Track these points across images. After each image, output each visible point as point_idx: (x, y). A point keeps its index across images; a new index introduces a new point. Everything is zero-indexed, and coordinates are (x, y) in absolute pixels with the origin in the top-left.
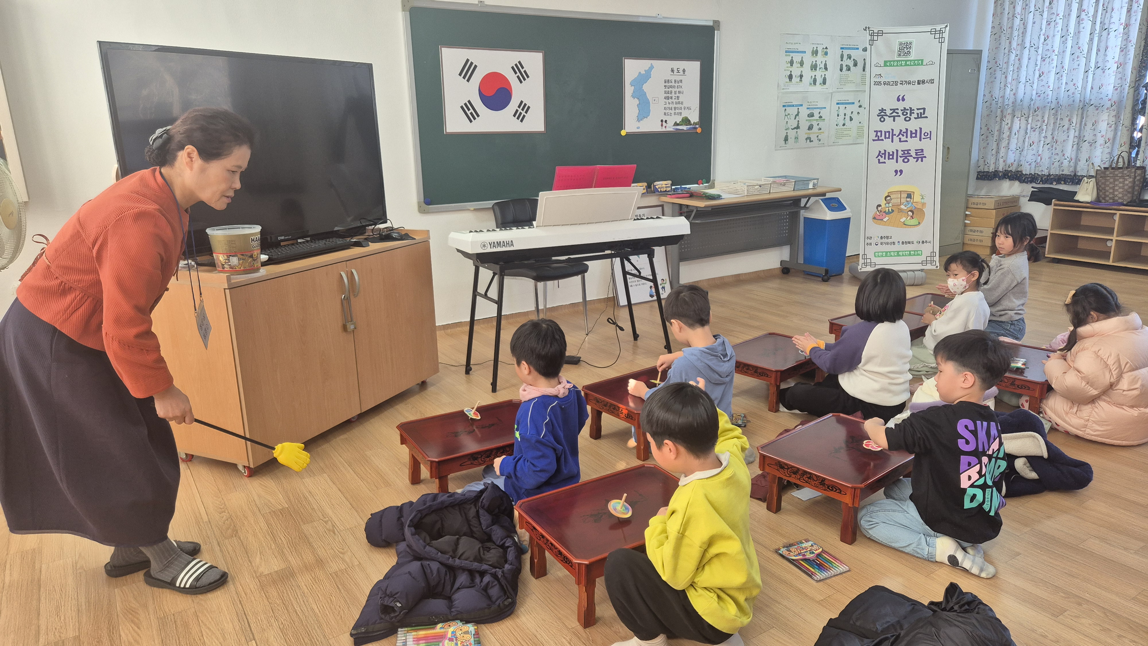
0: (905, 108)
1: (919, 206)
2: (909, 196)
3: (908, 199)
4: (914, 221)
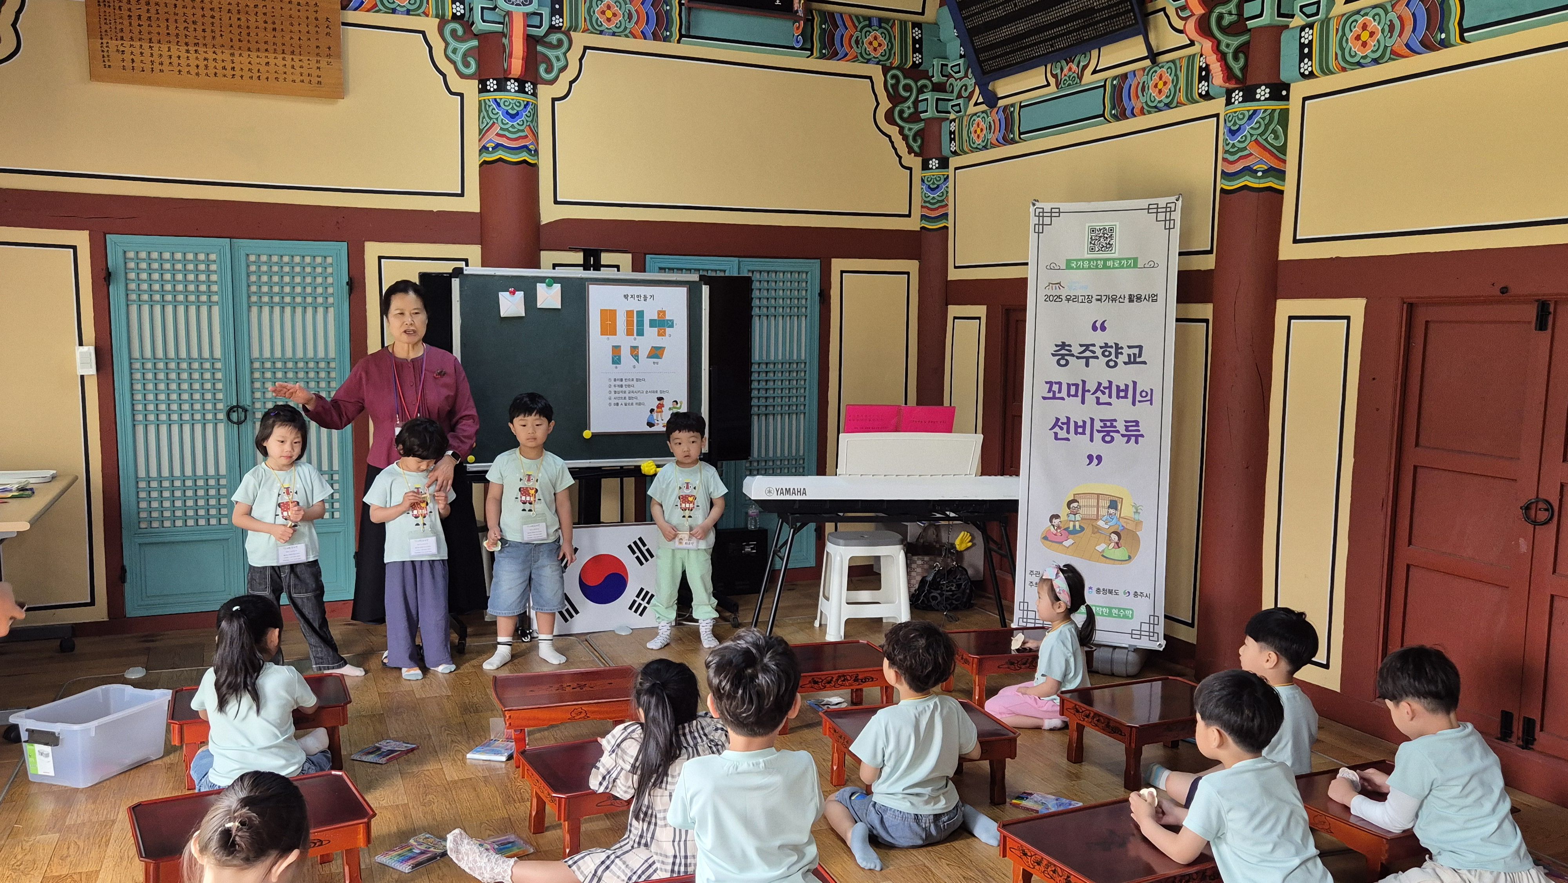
0: (1106, 344)
1: (1130, 526)
2: (1113, 505)
3: (1112, 511)
4: (1121, 553)
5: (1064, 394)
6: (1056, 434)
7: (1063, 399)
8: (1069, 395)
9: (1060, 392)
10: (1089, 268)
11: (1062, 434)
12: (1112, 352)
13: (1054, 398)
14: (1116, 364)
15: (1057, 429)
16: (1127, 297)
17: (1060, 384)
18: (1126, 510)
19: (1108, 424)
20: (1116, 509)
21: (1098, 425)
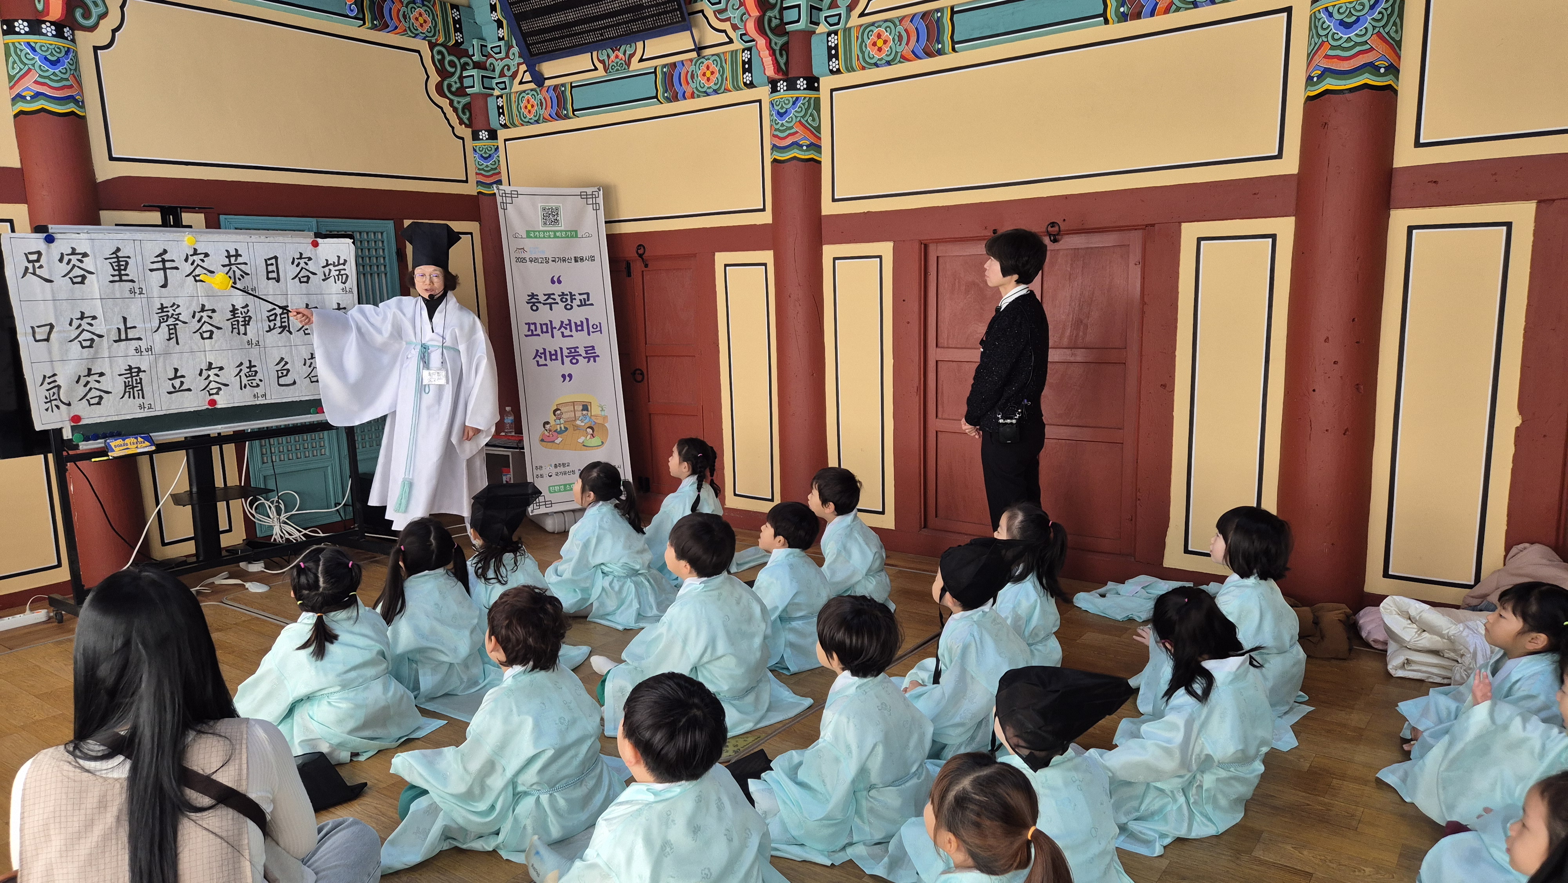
5: (539, 331)
6: (538, 362)
7: (538, 335)
8: (542, 332)
9: (536, 330)
10: (544, 237)
11: (542, 362)
12: (567, 299)
13: (533, 335)
14: (572, 307)
15: (538, 358)
16: (573, 259)
17: (535, 324)
18: (595, 410)
19: (573, 350)
20: (588, 410)
21: (565, 352)
